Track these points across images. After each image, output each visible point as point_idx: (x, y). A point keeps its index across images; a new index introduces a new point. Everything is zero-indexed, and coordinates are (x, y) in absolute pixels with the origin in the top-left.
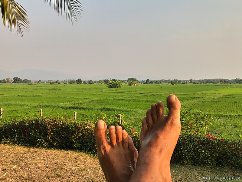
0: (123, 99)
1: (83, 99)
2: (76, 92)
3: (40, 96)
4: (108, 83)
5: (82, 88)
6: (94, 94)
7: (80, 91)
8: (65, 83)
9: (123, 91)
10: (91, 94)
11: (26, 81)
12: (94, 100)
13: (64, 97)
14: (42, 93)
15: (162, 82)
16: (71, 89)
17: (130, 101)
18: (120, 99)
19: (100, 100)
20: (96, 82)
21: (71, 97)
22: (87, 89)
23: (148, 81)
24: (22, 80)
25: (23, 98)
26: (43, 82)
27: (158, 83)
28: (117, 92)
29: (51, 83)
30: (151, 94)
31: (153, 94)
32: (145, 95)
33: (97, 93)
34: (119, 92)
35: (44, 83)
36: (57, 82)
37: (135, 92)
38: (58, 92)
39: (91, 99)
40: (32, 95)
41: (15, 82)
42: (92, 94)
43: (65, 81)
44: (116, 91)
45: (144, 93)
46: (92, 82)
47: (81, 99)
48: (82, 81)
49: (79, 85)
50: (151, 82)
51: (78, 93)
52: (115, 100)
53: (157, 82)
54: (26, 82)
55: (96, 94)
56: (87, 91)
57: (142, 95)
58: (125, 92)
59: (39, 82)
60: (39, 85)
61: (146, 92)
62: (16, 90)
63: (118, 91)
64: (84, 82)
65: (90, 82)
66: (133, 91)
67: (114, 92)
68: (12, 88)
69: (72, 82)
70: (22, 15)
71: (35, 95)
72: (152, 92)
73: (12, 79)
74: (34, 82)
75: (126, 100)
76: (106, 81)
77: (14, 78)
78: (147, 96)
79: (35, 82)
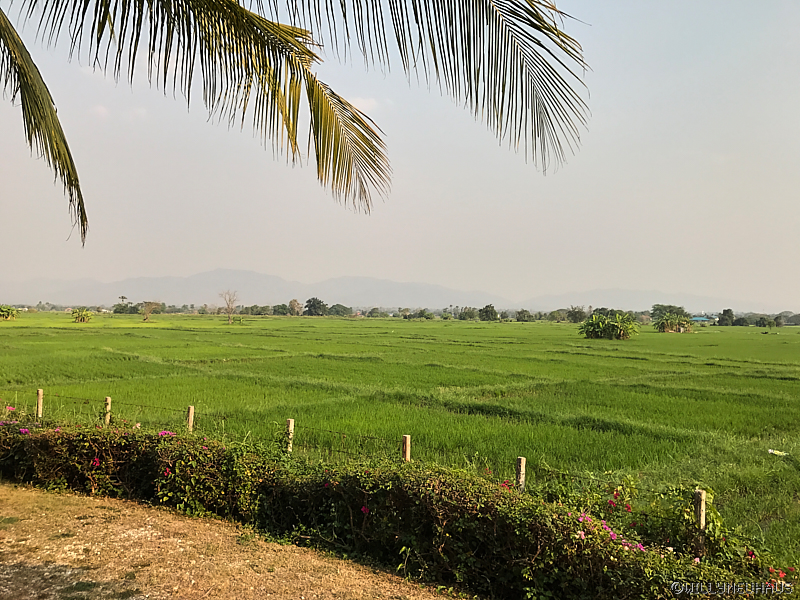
0: (648, 387)
1: (507, 377)
2: (482, 351)
3: (378, 359)
4: (581, 320)
5: (499, 335)
6: (539, 361)
7: (495, 346)
8: (445, 318)
9: (637, 353)
10: (529, 359)
11: (339, 311)
12: (545, 383)
13: (448, 366)
14: (384, 349)
15: (782, 321)
16: (465, 339)
17: (673, 393)
18: (635, 386)
19: (563, 385)
20: (541, 316)
21: (468, 367)
22: (515, 340)
23: (726, 318)
24: (330, 306)
25: (334, 363)
26: (384, 315)
27: (770, 324)
28: (619, 355)
29: (405, 317)
30: (750, 369)
31: (760, 368)
32: (728, 370)
33: (551, 357)
34: (626, 355)
35: (387, 316)
36: (421, 314)
37: (685, 360)
38: (427, 348)
39: (533, 378)
40: (356, 355)
41: (309, 313)
42: (535, 359)
43: (445, 310)
44: (613, 350)
45: (720, 363)
46: (530, 316)
47: (499, 375)
48: (496, 314)
49: (490, 326)
50: (741, 322)
51: (488, 353)
52: (616, 386)
53: (762, 322)
54: (338, 313)
55: (546, 362)
56: (516, 347)
57: (714, 371)
58: (647, 357)
59: (373, 313)
60: (374, 322)
61: (728, 360)
62: (315, 337)
63: (622, 351)
64: (504, 316)
65: (522, 316)
66: (676, 354)
67: (608, 354)
68: (303, 329)
69: (465, 315)
70: (372, 147)
71: (364, 355)
72: (750, 360)
73: (303, 303)
74: (359, 313)
75: (659, 392)
76: (575, 315)
77: (309, 301)
78: (733, 375)
79: (363, 313)
